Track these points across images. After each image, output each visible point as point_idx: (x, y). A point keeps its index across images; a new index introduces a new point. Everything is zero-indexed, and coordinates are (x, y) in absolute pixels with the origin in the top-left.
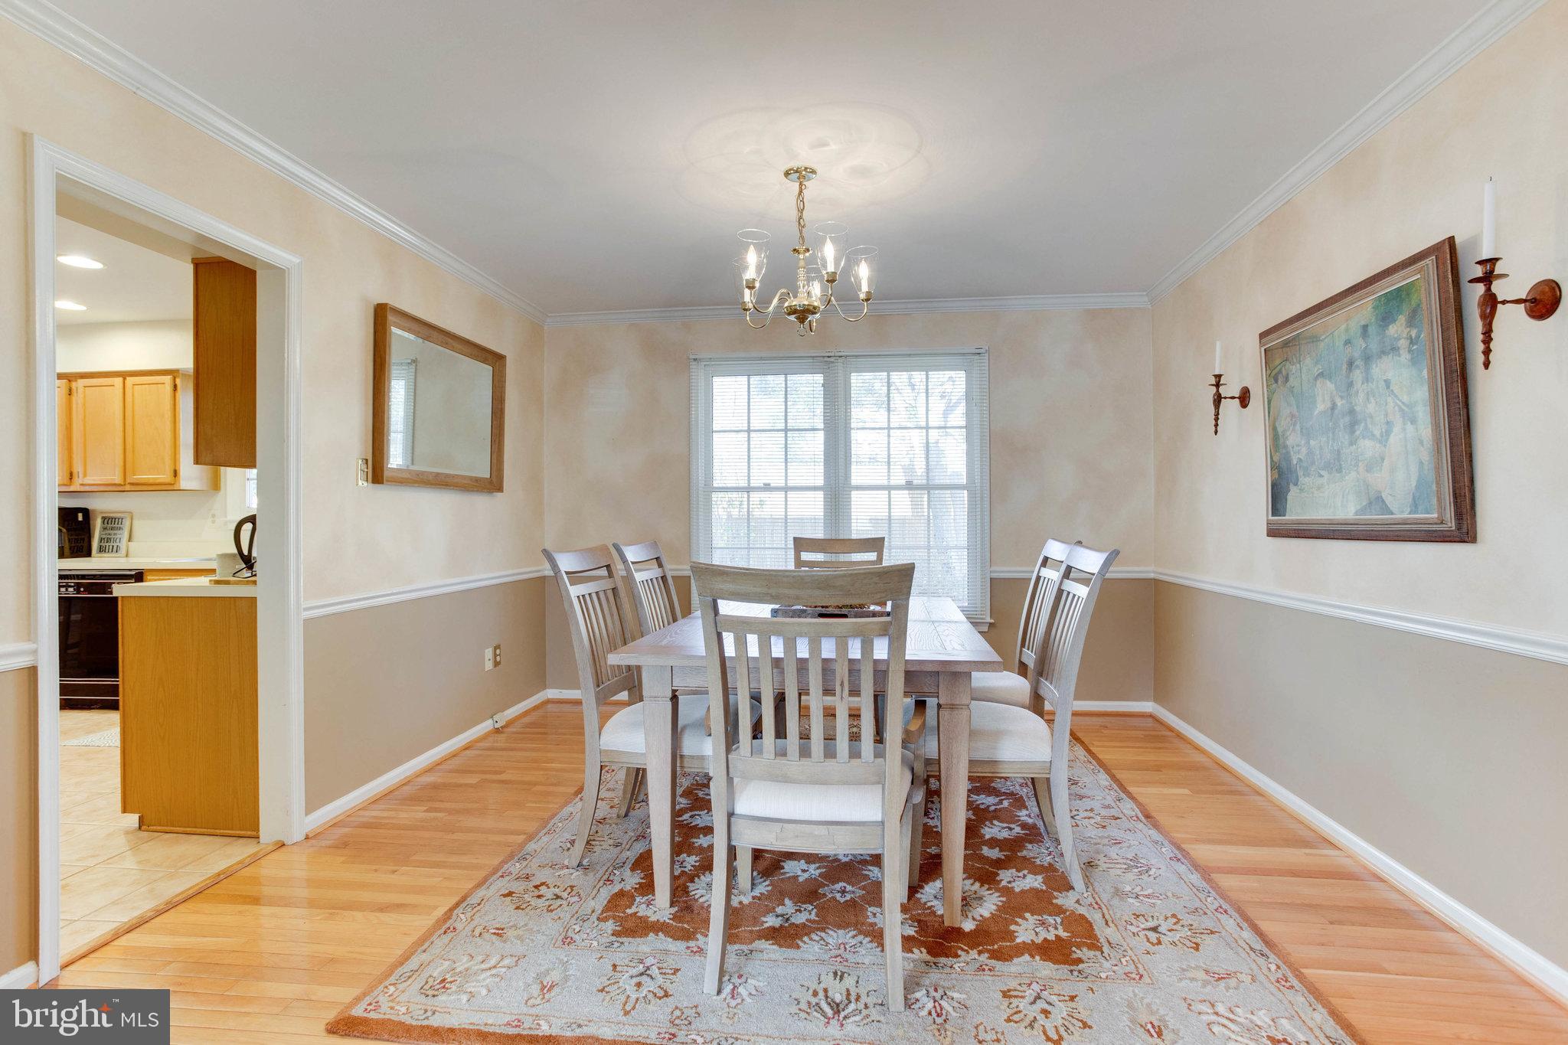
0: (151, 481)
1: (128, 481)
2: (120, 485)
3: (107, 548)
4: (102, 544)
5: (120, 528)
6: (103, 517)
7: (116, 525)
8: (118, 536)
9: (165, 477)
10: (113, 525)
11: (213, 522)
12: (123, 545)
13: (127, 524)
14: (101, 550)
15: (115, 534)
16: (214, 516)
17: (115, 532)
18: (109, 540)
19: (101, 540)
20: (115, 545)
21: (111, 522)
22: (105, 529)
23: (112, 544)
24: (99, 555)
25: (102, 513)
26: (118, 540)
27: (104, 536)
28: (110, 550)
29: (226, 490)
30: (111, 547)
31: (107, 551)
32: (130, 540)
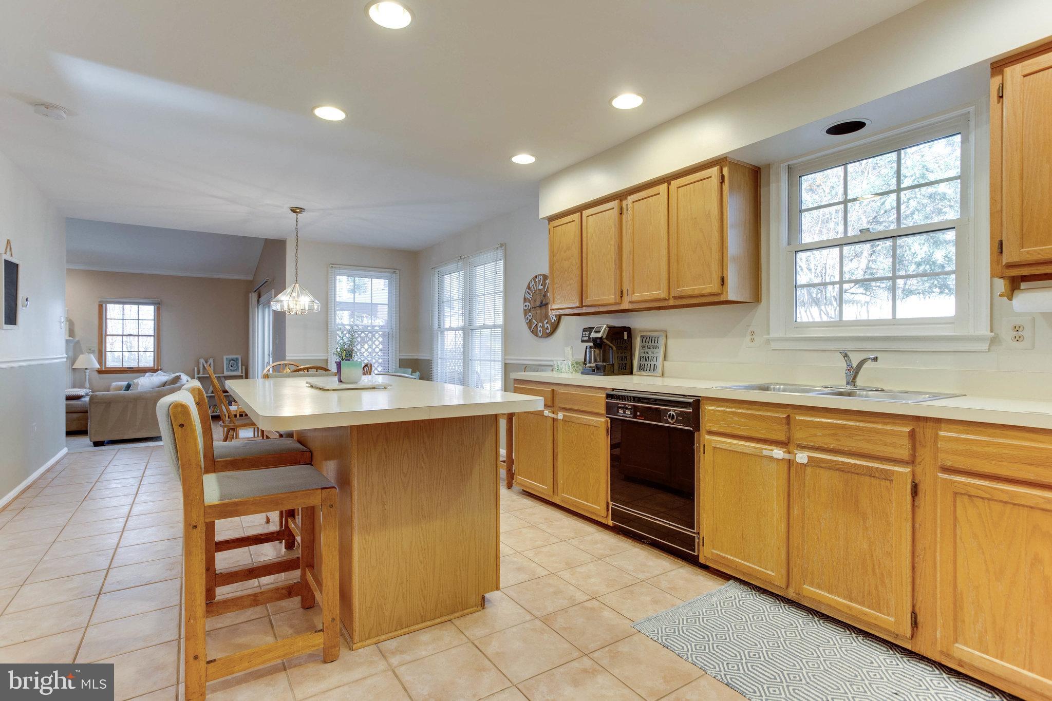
0: (696, 292)
1: (672, 294)
2: (665, 300)
3: (646, 366)
4: (641, 362)
5: (656, 347)
6: (641, 336)
7: (653, 344)
8: (655, 355)
9: (712, 287)
10: (650, 344)
11: (752, 340)
12: (659, 364)
13: (662, 342)
14: (641, 368)
15: (652, 353)
16: (753, 333)
17: (652, 350)
18: (647, 359)
19: (641, 358)
20: (653, 363)
21: (649, 340)
22: (643, 347)
23: (649, 363)
24: (639, 373)
25: (640, 332)
26: (655, 359)
27: (643, 355)
28: (648, 369)
29: (768, 301)
30: (649, 366)
31: (645, 369)
32: (665, 359)
